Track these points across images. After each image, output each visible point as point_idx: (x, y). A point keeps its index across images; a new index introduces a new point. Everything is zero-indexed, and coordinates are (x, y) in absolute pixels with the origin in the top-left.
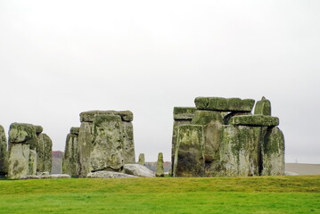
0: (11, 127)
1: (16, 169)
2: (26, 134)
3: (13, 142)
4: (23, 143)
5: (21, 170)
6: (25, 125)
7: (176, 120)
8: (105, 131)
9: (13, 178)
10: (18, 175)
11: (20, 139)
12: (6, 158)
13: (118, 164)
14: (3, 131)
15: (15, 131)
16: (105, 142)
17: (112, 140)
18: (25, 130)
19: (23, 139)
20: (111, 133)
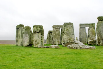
0: (33, 27)
1: (36, 43)
2: (39, 29)
3: (35, 32)
4: (38, 33)
5: (38, 43)
6: (39, 26)
7: (80, 27)
8: (68, 28)
9: (35, 47)
10: (37, 46)
11: (37, 31)
12: (32, 39)
13: (73, 41)
14: (31, 29)
15: (35, 28)
16: (68, 32)
17: (70, 32)
18: (39, 27)
19: (38, 31)
20: (70, 29)
